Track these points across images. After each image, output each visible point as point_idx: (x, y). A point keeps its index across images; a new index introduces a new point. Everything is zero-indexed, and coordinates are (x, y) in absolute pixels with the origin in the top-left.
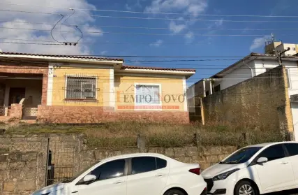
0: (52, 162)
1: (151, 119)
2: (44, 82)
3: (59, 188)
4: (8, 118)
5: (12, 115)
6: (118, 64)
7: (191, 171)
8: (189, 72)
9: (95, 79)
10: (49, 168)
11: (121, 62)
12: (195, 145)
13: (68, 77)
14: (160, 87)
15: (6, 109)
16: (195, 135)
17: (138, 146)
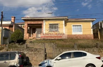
0: (46, 52)
1: (79, 38)
2: (42, 26)
3: (50, 61)
4: (32, 38)
5: (34, 37)
6: (66, 19)
7: (97, 58)
8: (93, 20)
9: (58, 24)
10: (45, 54)
11: (67, 18)
12: (97, 47)
13: (50, 24)
14: (82, 26)
15: (32, 35)
16: (97, 44)
17: (75, 47)
